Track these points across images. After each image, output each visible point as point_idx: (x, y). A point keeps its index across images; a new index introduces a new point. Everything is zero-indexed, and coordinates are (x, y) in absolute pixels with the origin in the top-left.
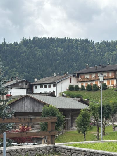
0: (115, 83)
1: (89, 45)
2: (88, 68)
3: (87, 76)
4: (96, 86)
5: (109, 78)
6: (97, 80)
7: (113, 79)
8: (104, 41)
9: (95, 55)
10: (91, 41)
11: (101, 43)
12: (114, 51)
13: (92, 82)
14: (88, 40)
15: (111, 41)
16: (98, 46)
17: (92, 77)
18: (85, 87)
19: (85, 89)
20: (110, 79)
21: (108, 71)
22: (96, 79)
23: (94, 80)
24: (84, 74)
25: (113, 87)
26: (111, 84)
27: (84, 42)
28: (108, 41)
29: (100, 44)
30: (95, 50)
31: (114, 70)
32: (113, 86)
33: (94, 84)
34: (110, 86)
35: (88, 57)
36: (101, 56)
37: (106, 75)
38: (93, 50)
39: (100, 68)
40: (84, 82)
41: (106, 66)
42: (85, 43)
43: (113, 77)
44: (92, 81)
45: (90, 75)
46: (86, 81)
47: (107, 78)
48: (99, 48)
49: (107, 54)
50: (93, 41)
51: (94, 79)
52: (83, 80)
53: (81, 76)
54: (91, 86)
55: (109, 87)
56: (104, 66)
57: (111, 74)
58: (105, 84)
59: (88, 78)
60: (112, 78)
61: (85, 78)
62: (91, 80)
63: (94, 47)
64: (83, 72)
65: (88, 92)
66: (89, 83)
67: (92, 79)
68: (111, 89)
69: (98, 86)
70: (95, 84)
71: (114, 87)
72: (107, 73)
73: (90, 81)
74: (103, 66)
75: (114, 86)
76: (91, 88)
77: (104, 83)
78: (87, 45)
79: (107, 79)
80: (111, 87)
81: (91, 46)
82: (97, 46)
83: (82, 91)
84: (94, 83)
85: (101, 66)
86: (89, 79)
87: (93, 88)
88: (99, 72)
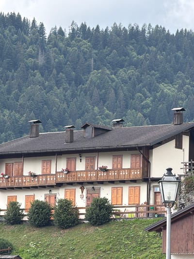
0: (143, 199)
1: (24, 41)
2: (37, 135)
3: (33, 168)
4: (67, 206)
5: (122, 178)
6: (71, 184)
7: (134, 181)
8: (84, 26)
9: (47, 79)
10: (34, 21)
11: (73, 34)
12: (122, 67)
13: (54, 192)
14: (19, 16)
15: (110, 29)
16: (61, 44)
17: (53, 172)
18: (25, 213)
19: (26, 219)
20: (123, 182)
21: (116, 151)
22: (68, 181)
23: (59, 185)
24: (21, 160)
25: (134, 215)
26: (126, 202)
27: (5, 26)
28: (98, 27)
29: (67, 36)
30: (48, 60)
31: (140, 148)
32: (134, 209)
33: (61, 201)
34: (122, 210)
35: (20, 89)
36: (70, 84)
37: (110, 167)
38: (41, 61)
39: (85, 138)
40: (20, 189)
41: (108, 131)
42: (7, 31)
43: (137, 174)
44: (51, 187)
45: (44, 161)
46: (27, 185)
47: (112, 179)
48: (65, 53)
49: (94, 79)
50: (42, 25)
51: (61, 178)
52: (18, 182)
53: (7, 165)
54: (50, 209)
55: (118, 214)
56: (100, 131)
57: (127, 163)
58: (105, 200)
59: (35, 176)
60: (132, 178)
61: (26, 173)
62: (49, 183)
63: (43, 49)
64: (19, 151)
65: (37, 232)
66: (40, 196)
67: (51, 181)
68: (126, 222)
69: (77, 209)
70: (66, 200)
71: (141, 215)
72: (114, 156)
73: (43, 187)
74: (96, 129)
75: (141, 209)
76: (49, 214)
77: (102, 196)
78: (17, 40)
79: (112, 182)
80: (128, 216)
81: (31, 43)
82: (55, 45)
83: (12, 227)
84: (61, 194)
85: (90, 130)
86: (42, 181)
87: (58, 215)
88: (80, 153)
